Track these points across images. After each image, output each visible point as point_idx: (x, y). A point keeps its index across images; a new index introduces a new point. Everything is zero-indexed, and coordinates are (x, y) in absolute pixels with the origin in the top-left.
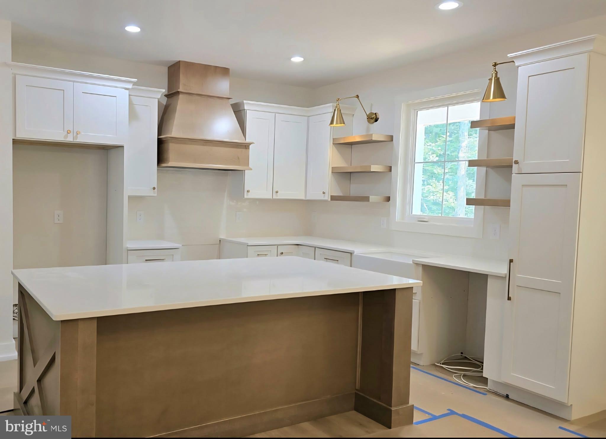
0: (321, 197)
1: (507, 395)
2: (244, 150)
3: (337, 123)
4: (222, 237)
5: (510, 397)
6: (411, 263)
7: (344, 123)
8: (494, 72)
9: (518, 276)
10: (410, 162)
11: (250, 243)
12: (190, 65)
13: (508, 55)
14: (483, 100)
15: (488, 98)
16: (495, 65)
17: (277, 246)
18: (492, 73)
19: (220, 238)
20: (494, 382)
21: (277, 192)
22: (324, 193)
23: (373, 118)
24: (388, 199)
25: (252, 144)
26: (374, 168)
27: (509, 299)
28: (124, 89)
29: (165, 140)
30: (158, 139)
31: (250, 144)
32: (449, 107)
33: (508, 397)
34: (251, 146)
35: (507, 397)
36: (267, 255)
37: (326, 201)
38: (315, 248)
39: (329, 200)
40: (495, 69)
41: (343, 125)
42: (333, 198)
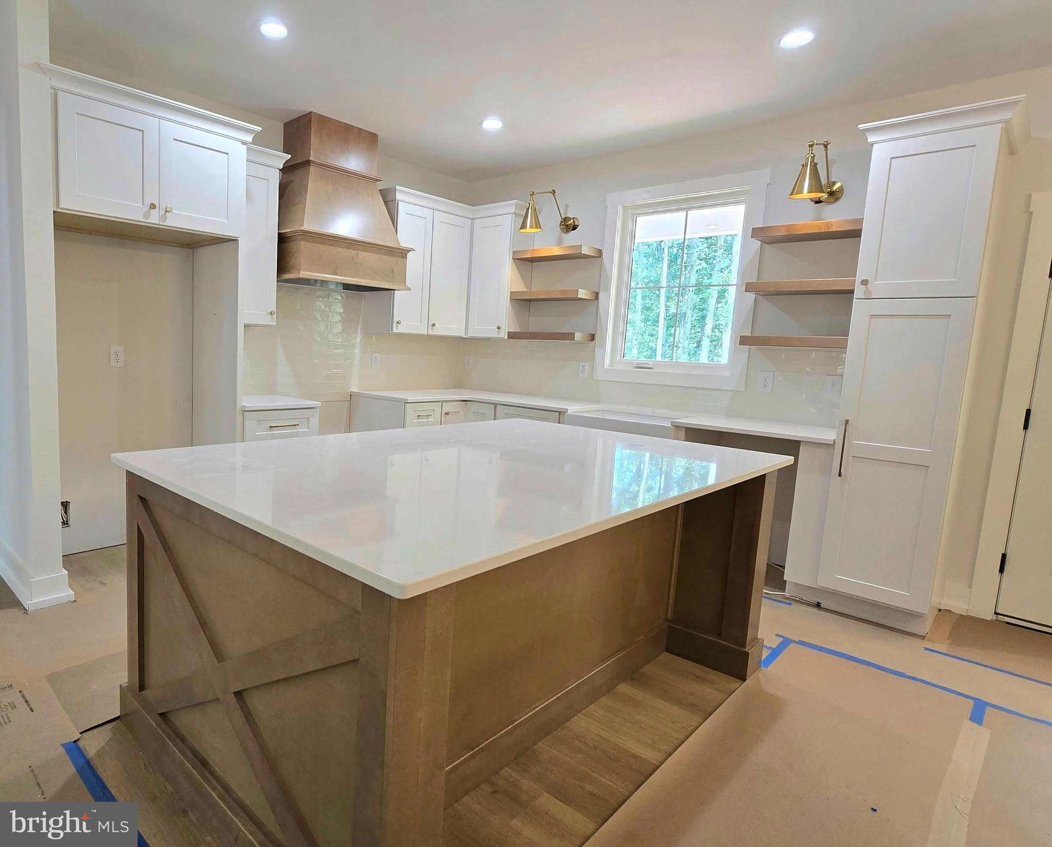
0: (494, 334)
1: (818, 603)
2: (400, 260)
3: (531, 227)
4: (354, 389)
5: (822, 605)
6: (670, 425)
7: (540, 228)
8: (810, 154)
9: (857, 443)
10: (625, 287)
11: (410, 399)
12: (325, 121)
13: (859, 126)
14: (791, 194)
15: (800, 191)
16: (811, 146)
17: (442, 404)
18: (808, 156)
19: (351, 392)
20: (797, 585)
21: (434, 325)
22: (499, 328)
23: (569, 226)
24: (592, 338)
25: (411, 251)
26: (582, 294)
27: (840, 475)
28: (240, 143)
29: (290, 237)
30: (279, 234)
31: (409, 251)
32: (689, 212)
33: (820, 606)
34: (410, 255)
35: (818, 605)
36: (430, 416)
37: (503, 339)
38: (496, 405)
39: (506, 338)
40: (812, 150)
41: (539, 230)
42: (511, 335)
